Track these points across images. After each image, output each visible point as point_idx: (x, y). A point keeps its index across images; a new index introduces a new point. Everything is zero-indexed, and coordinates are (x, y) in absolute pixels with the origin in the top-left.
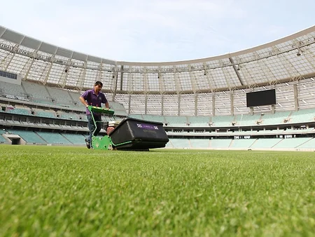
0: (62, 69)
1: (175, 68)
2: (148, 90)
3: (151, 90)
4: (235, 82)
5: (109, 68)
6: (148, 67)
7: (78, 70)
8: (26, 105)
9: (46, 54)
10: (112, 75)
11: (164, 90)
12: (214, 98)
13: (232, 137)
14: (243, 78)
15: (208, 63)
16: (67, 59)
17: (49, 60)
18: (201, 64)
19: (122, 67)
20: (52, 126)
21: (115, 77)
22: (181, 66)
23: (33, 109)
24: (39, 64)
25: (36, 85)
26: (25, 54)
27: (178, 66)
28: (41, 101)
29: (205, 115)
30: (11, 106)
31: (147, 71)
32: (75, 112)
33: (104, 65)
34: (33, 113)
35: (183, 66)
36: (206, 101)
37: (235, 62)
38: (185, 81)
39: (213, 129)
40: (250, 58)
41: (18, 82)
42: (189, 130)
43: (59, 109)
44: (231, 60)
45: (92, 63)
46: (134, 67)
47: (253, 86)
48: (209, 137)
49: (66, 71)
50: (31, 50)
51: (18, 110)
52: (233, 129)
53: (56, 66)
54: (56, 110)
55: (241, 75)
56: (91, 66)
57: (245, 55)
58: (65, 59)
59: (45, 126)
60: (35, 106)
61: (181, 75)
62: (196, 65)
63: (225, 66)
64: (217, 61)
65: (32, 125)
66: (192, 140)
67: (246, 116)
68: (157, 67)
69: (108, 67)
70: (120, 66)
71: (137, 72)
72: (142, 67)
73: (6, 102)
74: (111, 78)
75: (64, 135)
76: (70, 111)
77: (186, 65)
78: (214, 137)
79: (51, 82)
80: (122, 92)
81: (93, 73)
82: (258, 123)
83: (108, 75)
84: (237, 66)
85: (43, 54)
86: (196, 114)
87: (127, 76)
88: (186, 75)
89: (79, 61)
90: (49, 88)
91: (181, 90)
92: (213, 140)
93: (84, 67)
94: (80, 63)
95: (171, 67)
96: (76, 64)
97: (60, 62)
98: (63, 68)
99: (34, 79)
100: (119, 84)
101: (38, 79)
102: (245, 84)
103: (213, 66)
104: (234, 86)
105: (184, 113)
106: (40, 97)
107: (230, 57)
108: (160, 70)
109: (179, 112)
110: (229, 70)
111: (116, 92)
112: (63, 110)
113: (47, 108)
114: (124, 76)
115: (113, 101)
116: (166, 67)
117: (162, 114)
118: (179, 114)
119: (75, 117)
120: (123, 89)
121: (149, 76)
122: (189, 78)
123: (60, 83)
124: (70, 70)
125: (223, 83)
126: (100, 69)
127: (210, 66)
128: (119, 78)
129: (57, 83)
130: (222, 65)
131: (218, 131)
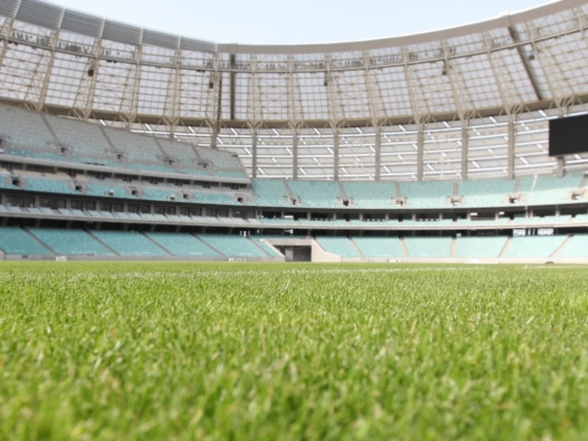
0: (81, 67)
1: (366, 57)
2: (299, 118)
3: (306, 117)
4: (522, 91)
5: (200, 63)
6: (299, 57)
7: (119, 70)
9: (36, 29)
10: (207, 81)
11: (340, 116)
12: (465, 135)
13: (508, 233)
14: (541, 80)
15: (453, 41)
16: (89, 41)
17: (43, 44)
18: (436, 44)
19: (233, 59)
20: (67, 213)
21: (216, 87)
22: (381, 52)
23: (17, 173)
24: (19, 55)
25: (19, 111)
27: (374, 53)
28: (32, 151)
29: (442, 177)
31: (297, 67)
32: (119, 176)
33: (186, 53)
34: (15, 182)
35: (388, 51)
36: (445, 143)
37: (523, 37)
38: (394, 91)
39: (462, 214)
40: (563, 27)
42: (401, 215)
43: (81, 172)
44: (513, 34)
45: (155, 50)
46: (260, 57)
47: (567, 102)
48: (452, 234)
49: (91, 73)
52: (511, 213)
53: (63, 61)
54: (72, 172)
55: (538, 72)
56: (154, 59)
57: (550, 19)
58: (85, 41)
59: (48, 213)
60: (19, 166)
61: (385, 75)
62: (422, 47)
63: (495, 48)
64: (476, 37)
65: (16, 211)
66: (408, 241)
67: (546, 181)
68: (319, 57)
69: (197, 59)
70: (226, 57)
71: (271, 69)
72: (283, 57)
74: (206, 88)
75: (96, 234)
76: (107, 175)
77: (395, 50)
78: (465, 233)
79: (55, 102)
80: (234, 124)
81: (158, 77)
82: (574, 196)
83: (198, 80)
84: (528, 48)
85: (28, 28)
86: (420, 175)
87: (245, 82)
88: (395, 77)
89: (121, 46)
90: (52, 120)
91: (382, 115)
92: (460, 240)
93: (136, 62)
95: (357, 54)
96: (114, 54)
97: (74, 50)
98: (81, 65)
99: (12, 96)
100: (226, 102)
101: (22, 97)
102: (548, 96)
103: (465, 50)
104: (517, 101)
105: (387, 173)
106: (30, 141)
107: (510, 24)
108: (328, 63)
109: (378, 172)
110: (508, 60)
111: (220, 125)
112: (91, 173)
113: (50, 169)
114: (237, 82)
115: (214, 146)
116: (345, 55)
117: (336, 178)
118: (377, 178)
119: (121, 190)
120: (238, 116)
121: (302, 82)
122: (404, 84)
123: (80, 105)
124: (101, 70)
125: (490, 95)
126: (176, 66)
127: (458, 50)
128: (226, 89)
129: (70, 104)
130: (488, 48)
131: (473, 218)
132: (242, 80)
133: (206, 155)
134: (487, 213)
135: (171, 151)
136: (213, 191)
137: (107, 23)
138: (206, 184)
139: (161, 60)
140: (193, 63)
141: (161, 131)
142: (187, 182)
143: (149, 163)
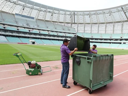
1: (96, 13)
2: (85, 22)
3: (87, 22)
4: (124, 18)
6: (85, 13)
7: (56, 15)
8: (37, 29)
9: (44, 9)
11: (92, 22)
12: (114, 26)
16: (52, 10)
17: (45, 11)
18: (108, 10)
19: (74, 13)
20: (47, 37)
21: (71, 17)
22: (99, 12)
24: (42, 13)
25: (41, 21)
26: (36, 9)
27: (98, 12)
29: (109, 33)
30: (32, 30)
33: (67, 12)
34: (40, 32)
35: (100, 12)
36: (110, 27)
37: (124, 9)
38: (101, 18)
39: (112, 39)
41: (35, 20)
42: (101, 39)
43: (50, 31)
44: (122, 8)
45: (62, 12)
46: (78, 13)
48: (110, 43)
49: (52, 15)
50: (39, 8)
51: (34, 31)
52: (121, 40)
53: (48, 14)
54: (48, 31)
55: (127, 15)
56: (62, 13)
58: (51, 10)
59: (44, 37)
60: (40, 30)
61: (100, 16)
62: (106, 11)
64: (116, 9)
65: (39, 37)
68: (88, 13)
69: (68, 13)
70: (73, 13)
71: (80, 15)
72: (82, 13)
73: (30, 28)
75: (51, 41)
76: (54, 31)
77: (101, 12)
78: (112, 43)
79: (47, 20)
80: (74, 23)
81: (62, 16)
83: (69, 16)
84: (125, 11)
85: (43, 9)
86: (105, 32)
87: (76, 17)
90: (46, 22)
91: (99, 22)
93: (59, 14)
94: (57, 12)
96: (55, 12)
97: (49, 12)
98: (51, 14)
99: (41, 19)
100: (73, 20)
101: (42, 19)
103: (114, 11)
104: (124, 20)
105: (100, 32)
106: (42, 26)
107: (122, 7)
108: (90, 13)
109: (98, 32)
110: (122, 13)
111: (72, 23)
112: (51, 31)
113: (45, 30)
114: (75, 17)
115: (71, 27)
116: (93, 12)
117: (91, 33)
118: (98, 33)
119: (55, 34)
120: (75, 22)
121: (86, 17)
122: (103, 17)
123: (50, 20)
124: (54, 15)
125: (119, 19)
126: (65, 14)
127: (112, 11)
128: (73, 18)
129: (49, 20)
130: (118, 11)
131: (114, 40)
132: (76, 16)
133: (70, 28)
134: (116, 40)
135: (64, 28)
136: (70, 34)
137: (54, 8)
138: (69, 33)
139: (63, 13)
140: (68, 14)
141: (63, 24)
142: (66, 33)
143: (60, 30)
